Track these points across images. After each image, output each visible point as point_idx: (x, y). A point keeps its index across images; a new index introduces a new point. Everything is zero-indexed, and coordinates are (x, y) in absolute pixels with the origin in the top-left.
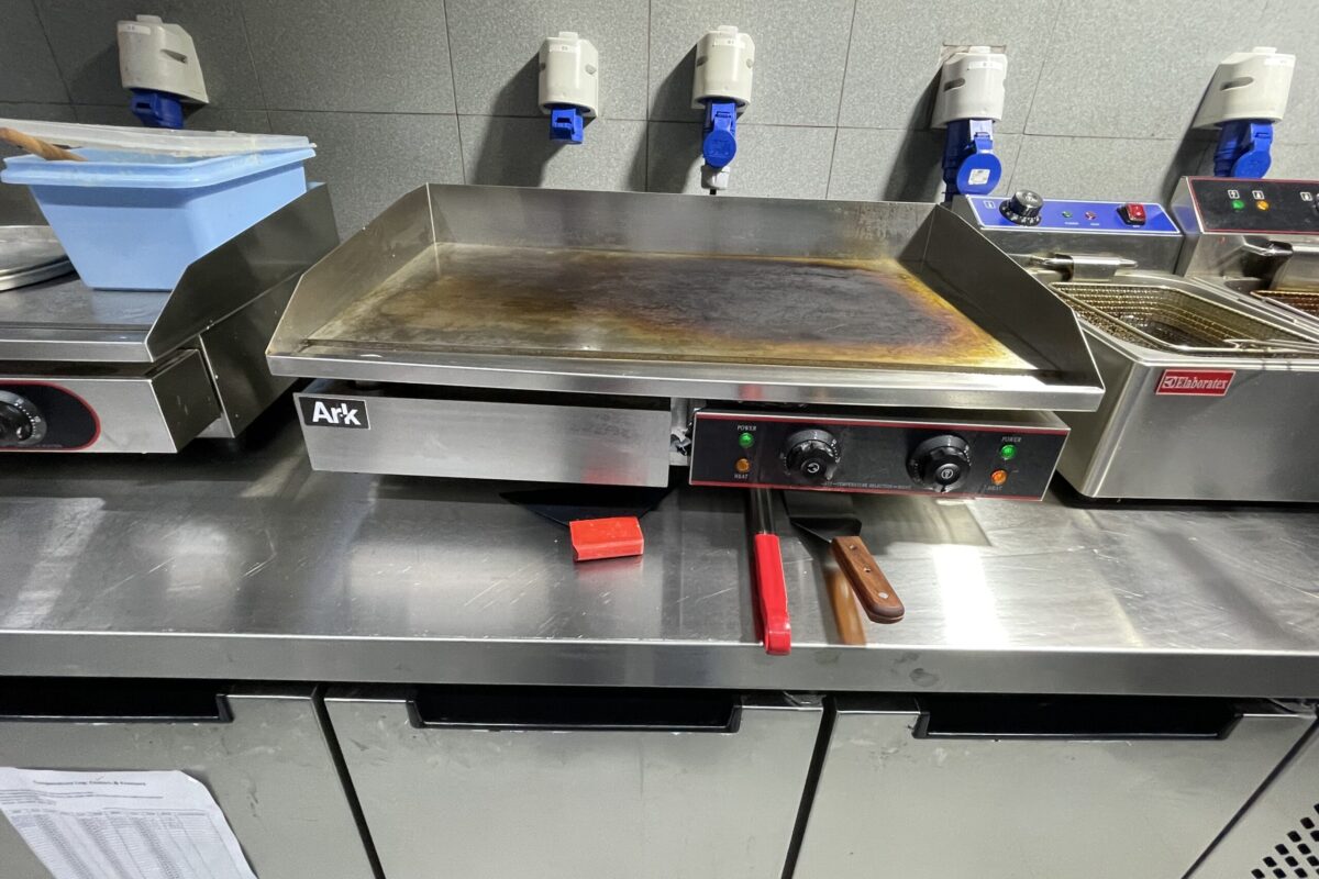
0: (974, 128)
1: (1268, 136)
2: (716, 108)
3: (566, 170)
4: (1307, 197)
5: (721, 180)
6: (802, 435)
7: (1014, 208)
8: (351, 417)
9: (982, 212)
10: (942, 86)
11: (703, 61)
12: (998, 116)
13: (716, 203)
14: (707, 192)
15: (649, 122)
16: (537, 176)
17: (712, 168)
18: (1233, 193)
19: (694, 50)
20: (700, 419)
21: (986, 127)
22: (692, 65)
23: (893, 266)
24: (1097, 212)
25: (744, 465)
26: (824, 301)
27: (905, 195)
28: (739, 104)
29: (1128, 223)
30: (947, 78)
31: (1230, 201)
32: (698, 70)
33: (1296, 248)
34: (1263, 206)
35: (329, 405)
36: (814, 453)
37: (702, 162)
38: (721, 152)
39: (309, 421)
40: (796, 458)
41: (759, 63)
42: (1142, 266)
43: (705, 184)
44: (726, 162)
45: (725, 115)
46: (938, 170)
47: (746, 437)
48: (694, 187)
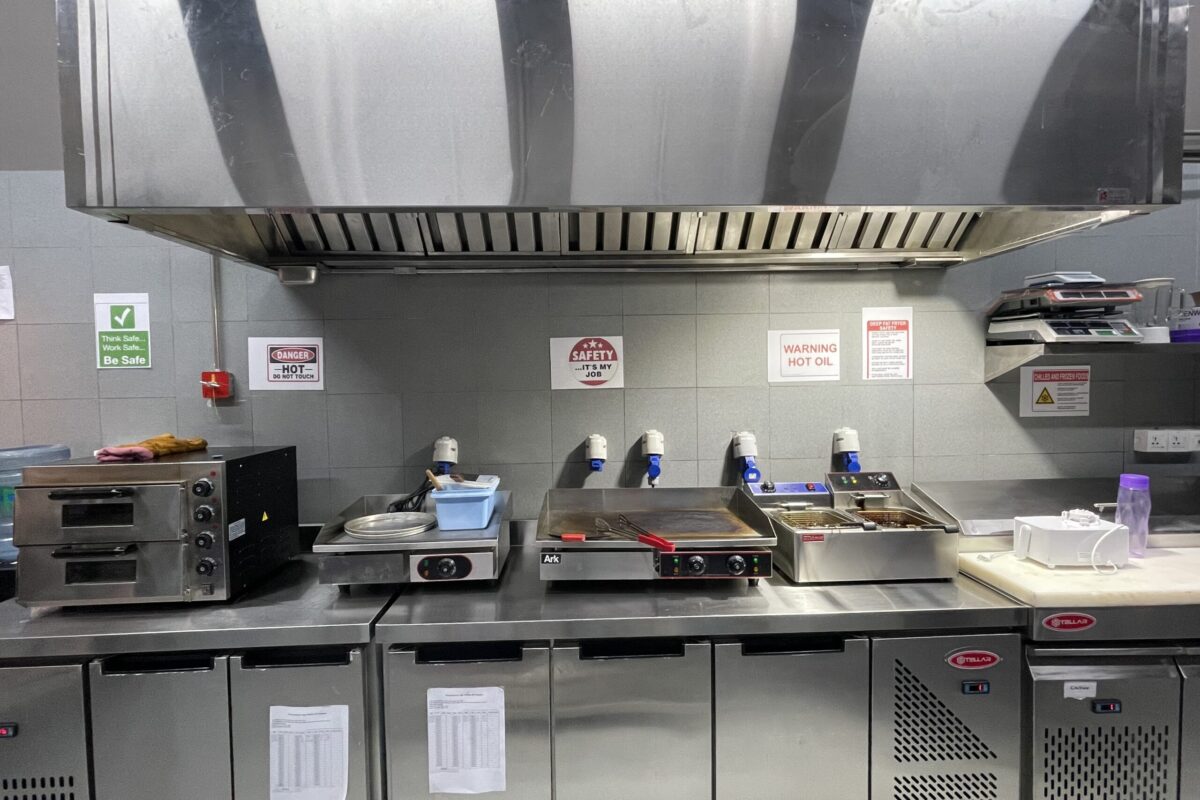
0: (747, 459)
1: (856, 457)
2: (651, 457)
3: (593, 481)
4: (870, 478)
5: (656, 481)
6: (692, 558)
7: (765, 487)
8: (556, 560)
9: (755, 490)
10: (733, 446)
11: (645, 442)
12: (756, 454)
13: (654, 490)
14: (650, 487)
15: (626, 462)
16: (580, 484)
17: (652, 478)
18: (843, 478)
19: (641, 438)
20: (662, 555)
21: (752, 459)
22: (641, 443)
23: (725, 510)
24: (799, 487)
25: (676, 570)
26: (699, 522)
27: (729, 484)
28: (660, 456)
29: (810, 490)
30: (735, 442)
31: (843, 481)
32: (643, 445)
33: (866, 496)
34: (855, 482)
35: (550, 556)
36: (697, 562)
37: (647, 475)
38: (655, 472)
39: (543, 562)
40: (691, 565)
41: (666, 441)
42: (816, 505)
43: (650, 483)
44: (658, 475)
45: (654, 459)
46: (740, 475)
47: (676, 560)
48: (645, 484)
